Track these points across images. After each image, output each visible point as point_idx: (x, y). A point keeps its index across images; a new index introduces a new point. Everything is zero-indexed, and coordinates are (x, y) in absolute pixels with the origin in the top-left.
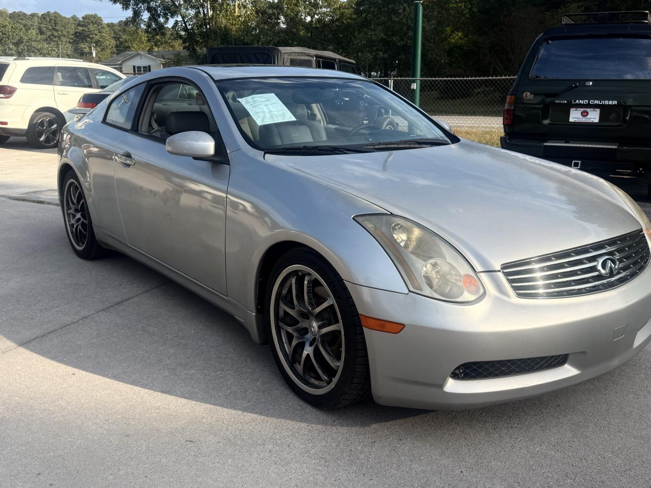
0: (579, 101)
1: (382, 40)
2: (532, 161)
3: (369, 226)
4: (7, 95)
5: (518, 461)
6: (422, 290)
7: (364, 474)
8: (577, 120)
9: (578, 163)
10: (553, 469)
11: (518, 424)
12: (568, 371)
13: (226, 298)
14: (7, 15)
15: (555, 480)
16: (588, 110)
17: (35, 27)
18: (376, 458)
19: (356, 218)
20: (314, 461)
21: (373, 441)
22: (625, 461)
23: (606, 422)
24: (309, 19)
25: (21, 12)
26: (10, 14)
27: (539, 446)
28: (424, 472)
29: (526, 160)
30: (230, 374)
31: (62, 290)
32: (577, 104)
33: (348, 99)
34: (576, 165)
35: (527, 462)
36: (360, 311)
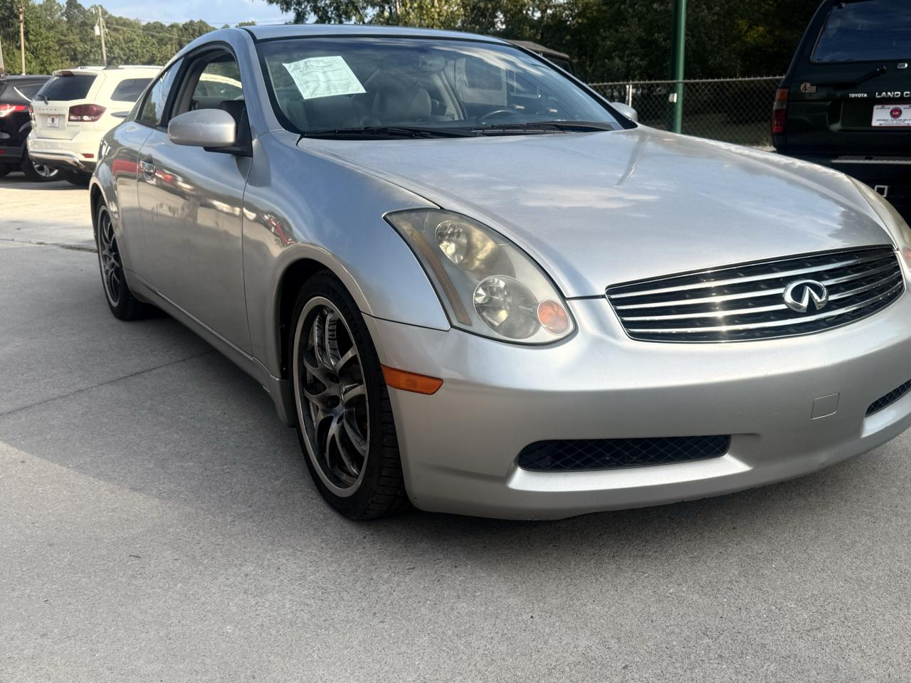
0: (887, 94)
1: (639, 39)
2: (739, 151)
3: (406, 227)
4: (93, 117)
5: (632, 605)
6: (471, 325)
7: (375, 614)
8: (884, 124)
9: (883, 189)
10: (686, 622)
11: (655, 552)
12: (728, 466)
13: (251, 359)
14: (139, 28)
15: (683, 639)
16: (901, 107)
17: (174, 42)
18: (406, 591)
19: (388, 217)
20: (306, 592)
21: (412, 567)
22: (816, 615)
23: (805, 556)
24: (538, 15)
25: (157, 23)
26: (144, 26)
27: (676, 586)
28: (471, 614)
29: (729, 151)
30: (243, 469)
31: (70, 357)
32: (884, 98)
33: (556, 111)
34: (881, 191)
35: (646, 609)
36: (382, 361)
